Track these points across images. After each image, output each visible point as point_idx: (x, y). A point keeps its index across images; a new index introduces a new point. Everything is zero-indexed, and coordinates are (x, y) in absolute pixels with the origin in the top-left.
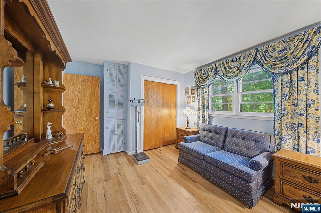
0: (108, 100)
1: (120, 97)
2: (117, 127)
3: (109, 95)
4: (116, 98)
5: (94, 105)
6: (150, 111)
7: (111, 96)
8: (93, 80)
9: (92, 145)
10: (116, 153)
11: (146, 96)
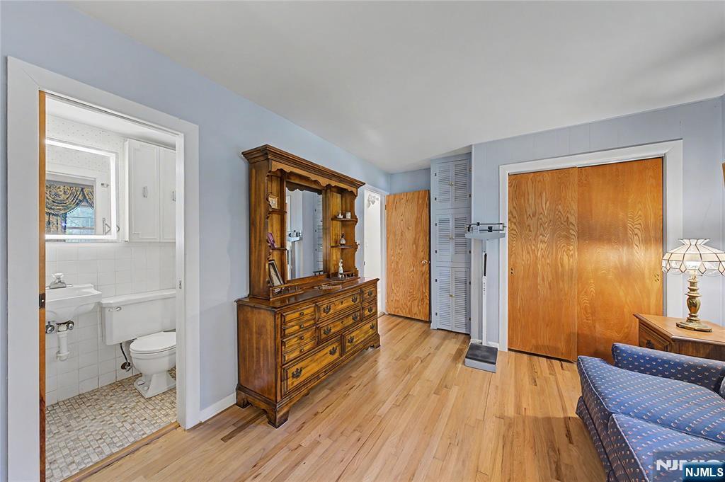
0: (438, 229)
1: (458, 222)
2: (454, 282)
3: (440, 220)
4: (452, 224)
5: (421, 238)
6: (529, 253)
7: (444, 222)
8: (418, 198)
9: (418, 305)
10: (451, 332)
11: (515, 213)
